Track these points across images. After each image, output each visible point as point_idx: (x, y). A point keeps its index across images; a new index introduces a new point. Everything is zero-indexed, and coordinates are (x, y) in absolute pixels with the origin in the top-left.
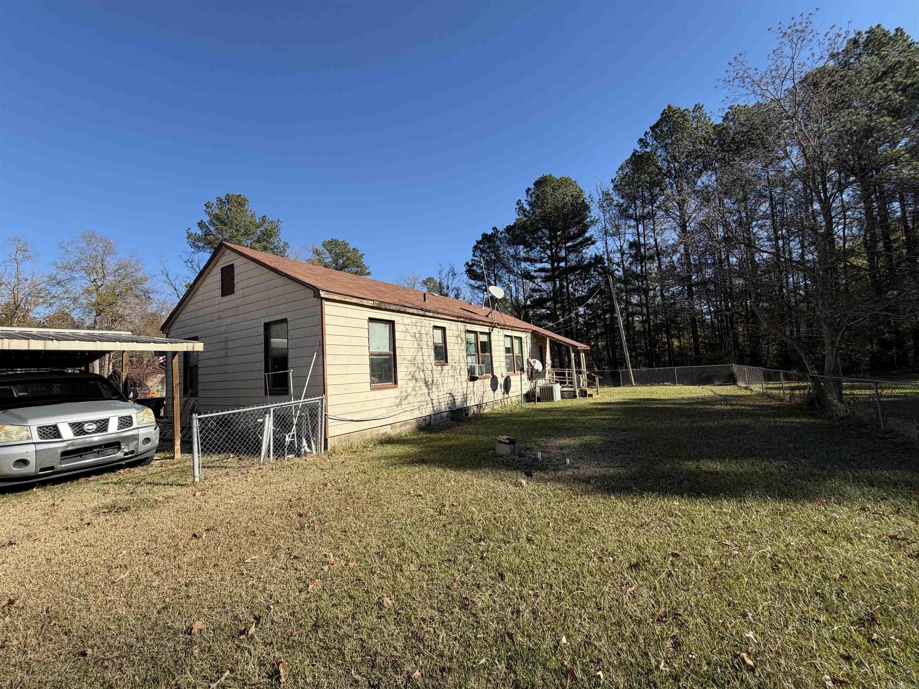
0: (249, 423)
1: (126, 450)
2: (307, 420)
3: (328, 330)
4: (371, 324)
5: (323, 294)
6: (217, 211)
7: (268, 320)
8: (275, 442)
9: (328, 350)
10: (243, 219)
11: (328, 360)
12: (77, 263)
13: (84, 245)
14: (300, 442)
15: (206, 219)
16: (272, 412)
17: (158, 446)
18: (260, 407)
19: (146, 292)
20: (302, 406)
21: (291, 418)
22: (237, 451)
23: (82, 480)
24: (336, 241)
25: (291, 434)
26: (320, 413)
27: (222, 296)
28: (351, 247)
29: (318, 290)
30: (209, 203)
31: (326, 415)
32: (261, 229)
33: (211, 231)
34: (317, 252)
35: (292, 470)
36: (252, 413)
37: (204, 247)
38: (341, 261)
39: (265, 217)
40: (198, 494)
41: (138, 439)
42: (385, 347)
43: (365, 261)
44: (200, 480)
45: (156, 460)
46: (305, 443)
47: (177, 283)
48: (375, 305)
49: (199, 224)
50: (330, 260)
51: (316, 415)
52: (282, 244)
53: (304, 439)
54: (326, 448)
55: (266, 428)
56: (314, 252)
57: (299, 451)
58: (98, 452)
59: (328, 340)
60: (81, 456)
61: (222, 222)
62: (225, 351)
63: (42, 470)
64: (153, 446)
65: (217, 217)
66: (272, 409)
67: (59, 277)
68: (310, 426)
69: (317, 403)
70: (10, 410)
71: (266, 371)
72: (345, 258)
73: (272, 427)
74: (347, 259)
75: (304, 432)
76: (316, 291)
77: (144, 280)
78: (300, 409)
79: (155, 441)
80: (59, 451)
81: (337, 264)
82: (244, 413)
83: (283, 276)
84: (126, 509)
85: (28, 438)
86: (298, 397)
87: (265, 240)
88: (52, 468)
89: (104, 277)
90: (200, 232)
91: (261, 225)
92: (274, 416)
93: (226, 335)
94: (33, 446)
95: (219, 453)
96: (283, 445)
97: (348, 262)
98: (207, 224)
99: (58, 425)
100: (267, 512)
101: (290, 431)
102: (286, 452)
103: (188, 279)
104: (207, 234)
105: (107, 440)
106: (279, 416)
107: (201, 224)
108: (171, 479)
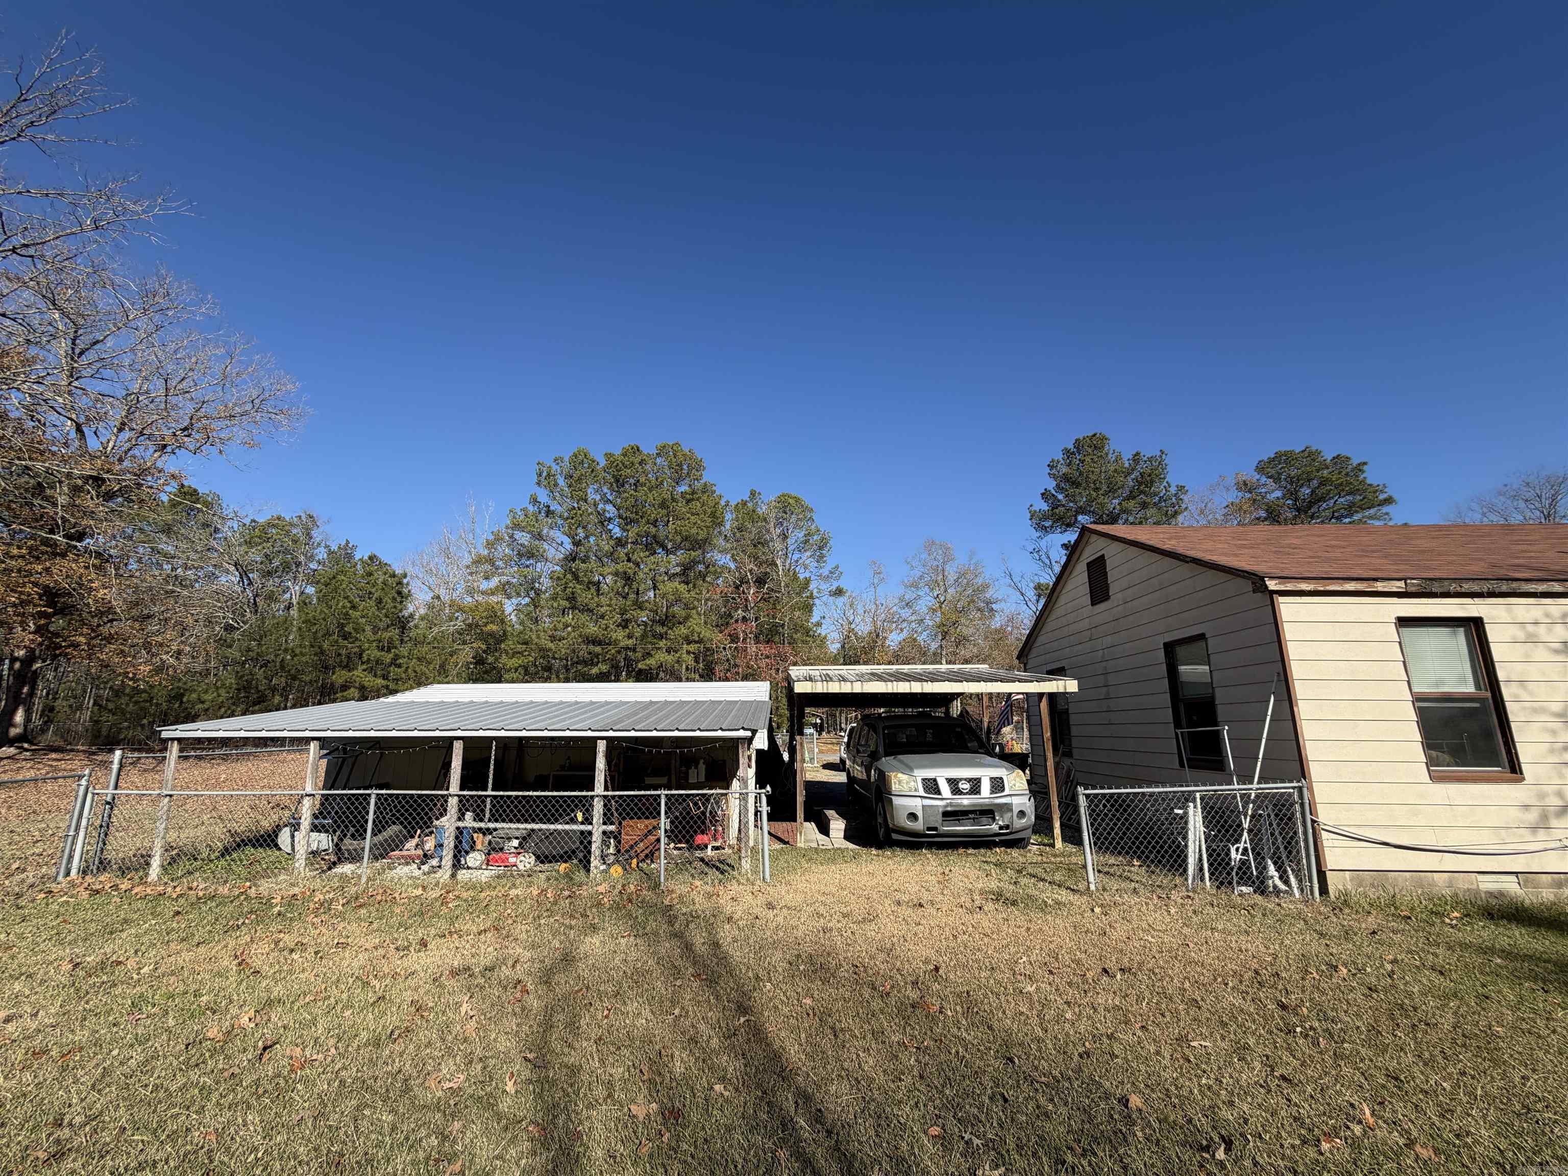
0: (1161, 814)
1: (1001, 823)
2: (1271, 825)
3: (1293, 651)
4: (1406, 631)
5: (1272, 585)
6: (1065, 470)
7: (1168, 638)
8: (1210, 856)
9: (1300, 690)
10: (1103, 469)
11: (1303, 710)
12: (921, 577)
13: (924, 556)
14: (1263, 868)
15: (1051, 485)
16: (1198, 800)
17: (1035, 825)
18: (1175, 789)
19: (988, 603)
20: (1257, 796)
21: (1238, 817)
22: (1145, 860)
23: (961, 851)
24: (1286, 454)
25: (1242, 846)
26: (1298, 815)
27: (1093, 604)
28: (1328, 456)
29: (1262, 579)
30: (1053, 461)
31: (1313, 821)
32: (1133, 476)
33: (1059, 501)
34: (1245, 486)
35: (1253, 916)
36: (1164, 796)
37: (1052, 527)
38: (1306, 491)
39: (1138, 454)
40: (1097, 910)
41: (1011, 810)
42: (1462, 680)
43: (1371, 476)
44: (1097, 889)
45: (1033, 844)
46: (1272, 870)
47: (1023, 586)
48: (1413, 589)
49: (1043, 494)
50: (1278, 494)
51: (1290, 819)
52: (1173, 490)
53: (1270, 862)
54: (1324, 890)
55: (1191, 825)
56: (1239, 489)
57: (1262, 882)
58: (974, 819)
59: (1297, 670)
60: (959, 820)
61: (1073, 483)
62: (1105, 689)
63: (929, 829)
64: (1029, 823)
65: (1066, 478)
66: (1198, 795)
67: (907, 597)
68: (1280, 839)
69: (1290, 795)
70: (900, 757)
71: (1178, 725)
72: (1315, 483)
73: (1203, 829)
74: (1321, 484)
75: (1267, 848)
76: (1257, 581)
77: (985, 587)
78: (1254, 802)
79: (1031, 818)
80: (941, 810)
81: (1296, 499)
82: (1151, 795)
83: (1187, 562)
84: (1014, 903)
85: (916, 790)
86: (1247, 778)
87: (1142, 492)
88: (935, 829)
89: (946, 591)
90: (1045, 507)
91: (1133, 470)
92: (1204, 808)
93: (1104, 664)
94: (919, 799)
95: (1120, 853)
96: (1228, 864)
97: (1323, 490)
98: (1053, 492)
99: (938, 779)
100: (1215, 979)
101: (1237, 841)
102: (1235, 879)
103: (1036, 577)
104: (1055, 505)
105: (981, 805)
106: (1212, 808)
107: (1045, 495)
108: (1058, 877)
